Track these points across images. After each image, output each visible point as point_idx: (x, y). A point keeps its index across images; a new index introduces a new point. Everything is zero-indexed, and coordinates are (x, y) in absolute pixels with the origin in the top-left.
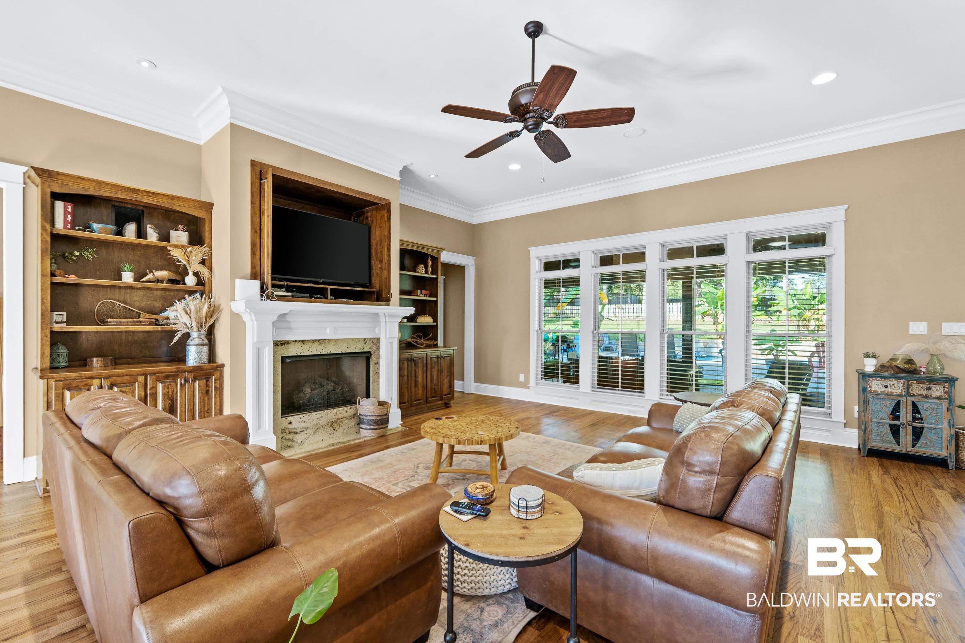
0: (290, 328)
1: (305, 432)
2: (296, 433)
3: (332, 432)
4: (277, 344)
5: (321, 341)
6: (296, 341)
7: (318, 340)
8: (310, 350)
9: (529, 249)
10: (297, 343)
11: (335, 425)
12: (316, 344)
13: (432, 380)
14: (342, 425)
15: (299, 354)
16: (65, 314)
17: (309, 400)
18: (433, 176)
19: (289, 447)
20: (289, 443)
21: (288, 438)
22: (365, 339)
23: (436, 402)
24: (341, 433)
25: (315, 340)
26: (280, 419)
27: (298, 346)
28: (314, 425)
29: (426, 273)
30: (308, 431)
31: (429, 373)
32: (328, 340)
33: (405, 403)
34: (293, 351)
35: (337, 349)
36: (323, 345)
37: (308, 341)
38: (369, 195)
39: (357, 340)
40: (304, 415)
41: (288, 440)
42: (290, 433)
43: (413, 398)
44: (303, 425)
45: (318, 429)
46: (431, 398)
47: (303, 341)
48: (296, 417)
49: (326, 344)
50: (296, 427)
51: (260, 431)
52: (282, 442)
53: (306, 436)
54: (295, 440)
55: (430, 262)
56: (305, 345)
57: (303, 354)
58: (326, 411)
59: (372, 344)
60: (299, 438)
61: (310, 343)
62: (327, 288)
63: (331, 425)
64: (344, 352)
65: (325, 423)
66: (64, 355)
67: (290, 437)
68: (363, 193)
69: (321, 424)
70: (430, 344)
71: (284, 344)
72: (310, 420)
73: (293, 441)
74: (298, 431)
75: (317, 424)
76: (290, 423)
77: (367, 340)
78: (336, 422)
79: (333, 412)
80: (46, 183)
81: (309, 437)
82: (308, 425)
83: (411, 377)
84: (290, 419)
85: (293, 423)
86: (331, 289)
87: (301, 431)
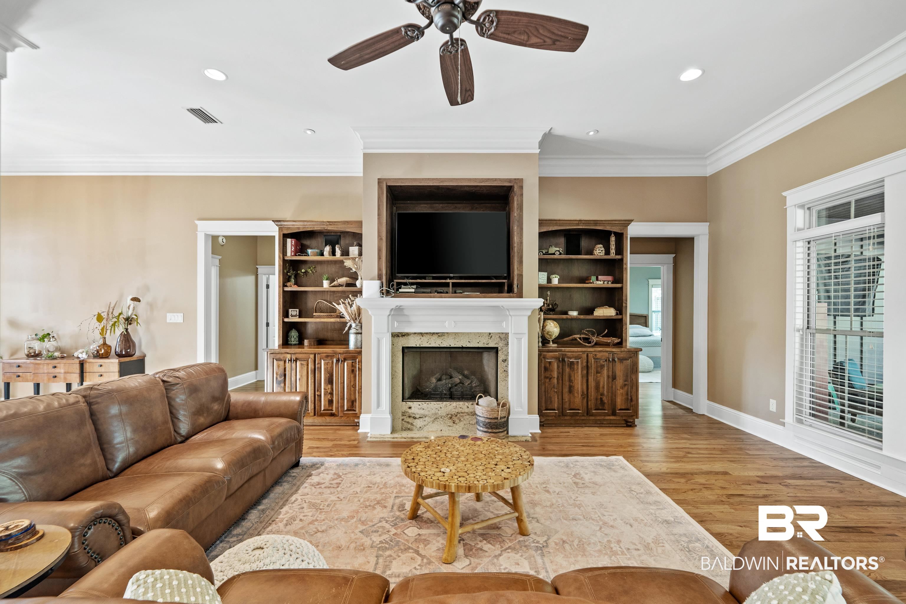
0: (409, 322)
1: (424, 419)
2: (415, 418)
3: (451, 424)
4: (395, 335)
5: (439, 334)
6: (415, 333)
7: (437, 333)
8: (429, 343)
9: (784, 194)
10: (416, 335)
11: (454, 418)
12: (435, 337)
13: (597, 387)
14: (462, 419)
15: (418, 346)
16: (298, 310)
17: (436, 388)
18: (591, 133)
19: (409, 429)
20: (409, 426)
21: (408, 421)
22: (490, 334)
23: (605, 416)
24: (461, 428)
25: (434, 333)
26: (401, 403)
27: (418, 337)
28: (433, 414)
29: (607, 252)
30: (427, 418)
31: (591, 379)
32: (447, 333)
33: (554, 410)
34: (413, 342)
35: (456, 343)
36: (443, 338)
37: (427, 333)
38: (496, 180)
39: (480, 335)
40: (423, 403)
41: (408, 422)
42: (410, 417)
43: (567, 406)
44: (422, 412)
45: (436, 418)
46: (595, 410)
47: (422, 334)
48: (415, 403)
49: (445, 337)
50: (415, 412)
51: (379, 409)
52: (402, 424)
53: (425, 423)
54: (414, 424)
55: (613, 239)
56: (424, 338)
57: (421, 346)
58: (445, 403)
59: (499, 339)
60: (418, 423)
61: (428, 336)
62: (449, 283)
63: (451, 418)
64: (464, 346)
65: (444, 415)
66: (295, 337)
67: (410, 420)
68: (489, 179)
69: (440, 414)
70: (607, 342)
71: (404, 336)
72: (429, 409)
73: (412, 424)
74: (417, 416)
75: (436, 414)
76: (410, 408)
77: (492, 335)
78: (456, 416)
79: (453, 405)
80: (280, 229)
81: (427, 425)
82: (426, 413)
83: (562, 380)
84: (410, 404)
85: (413, 408)
86: (452, 283)
87: (420, 418)
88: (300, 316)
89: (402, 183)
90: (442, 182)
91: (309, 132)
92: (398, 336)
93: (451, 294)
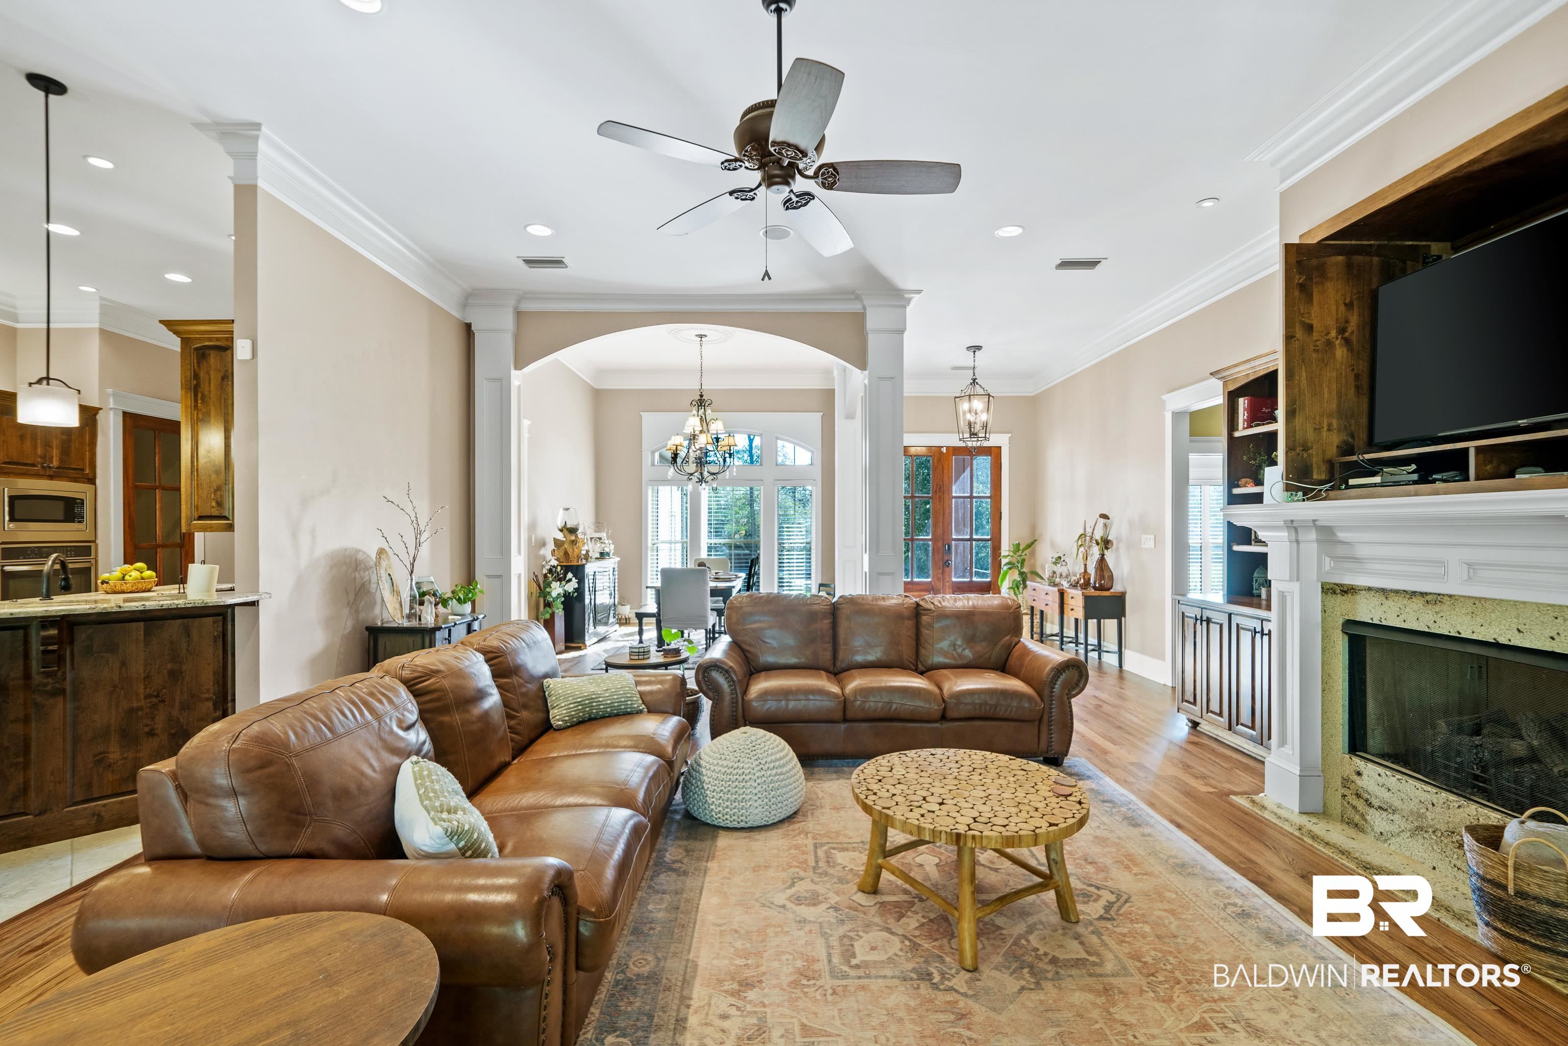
1: (1391, 817)
2: (1370, 805)
4: (1331, 590)
5: (1429, 598)
6: (1370, 589)
7: (1423, 594)
8: (1402, 617)
10: (1372, 593)
12: (1418, 603)
15: (1376, 621)
19: (1356, 825)
20: (1357, 818)
21: (1354, 803)
25: (1414, 593)
26: (1341, 753)
27: (1376, 600)
28: (1412, 812)
30: (1397, 816)
32: (1450, 596)
34: (1369, 611)
35: (1476, 629)
36: (1437, 608)
37: (1397, 592)
40: (1390, 772)
41: (1354, 807)
42: (1358, 796)
44: (1386, 795)
45: (1420, 828)
47: (1384, 592)
48: (1370, 765)
49: (1445, 607)
50: (1370, 790)
52: (1342, 806)
53: (1394, 828)
54: (1368, 818)
56: (1390, 603)
57: (1384, 623)
58: (1444, 794)
60: (1378, 820)
61: (1402, 601)
62: (1466, 450)
64: (1502, 641)
65: (1443, 828)
66: (1259, 580)
67: (1360, 805)
69: (1431, 822)
71: (1347, 592)
72: (1403, 796)
73: (1362, 815)
74: (1375, 802)
75: (1420, 816)
76: (1359, 774)
79: (1467, 810)
80: (1225, 384)
81: (1398, 835)
82: (1397, 803)
84: (1358, 763)
85: (1365, 777)
86: (1479, 449)
87: (1380, 808)
90: (1438, 167)
91: (1207, 204)
92: (1334, 593)
93: (1472, 483)
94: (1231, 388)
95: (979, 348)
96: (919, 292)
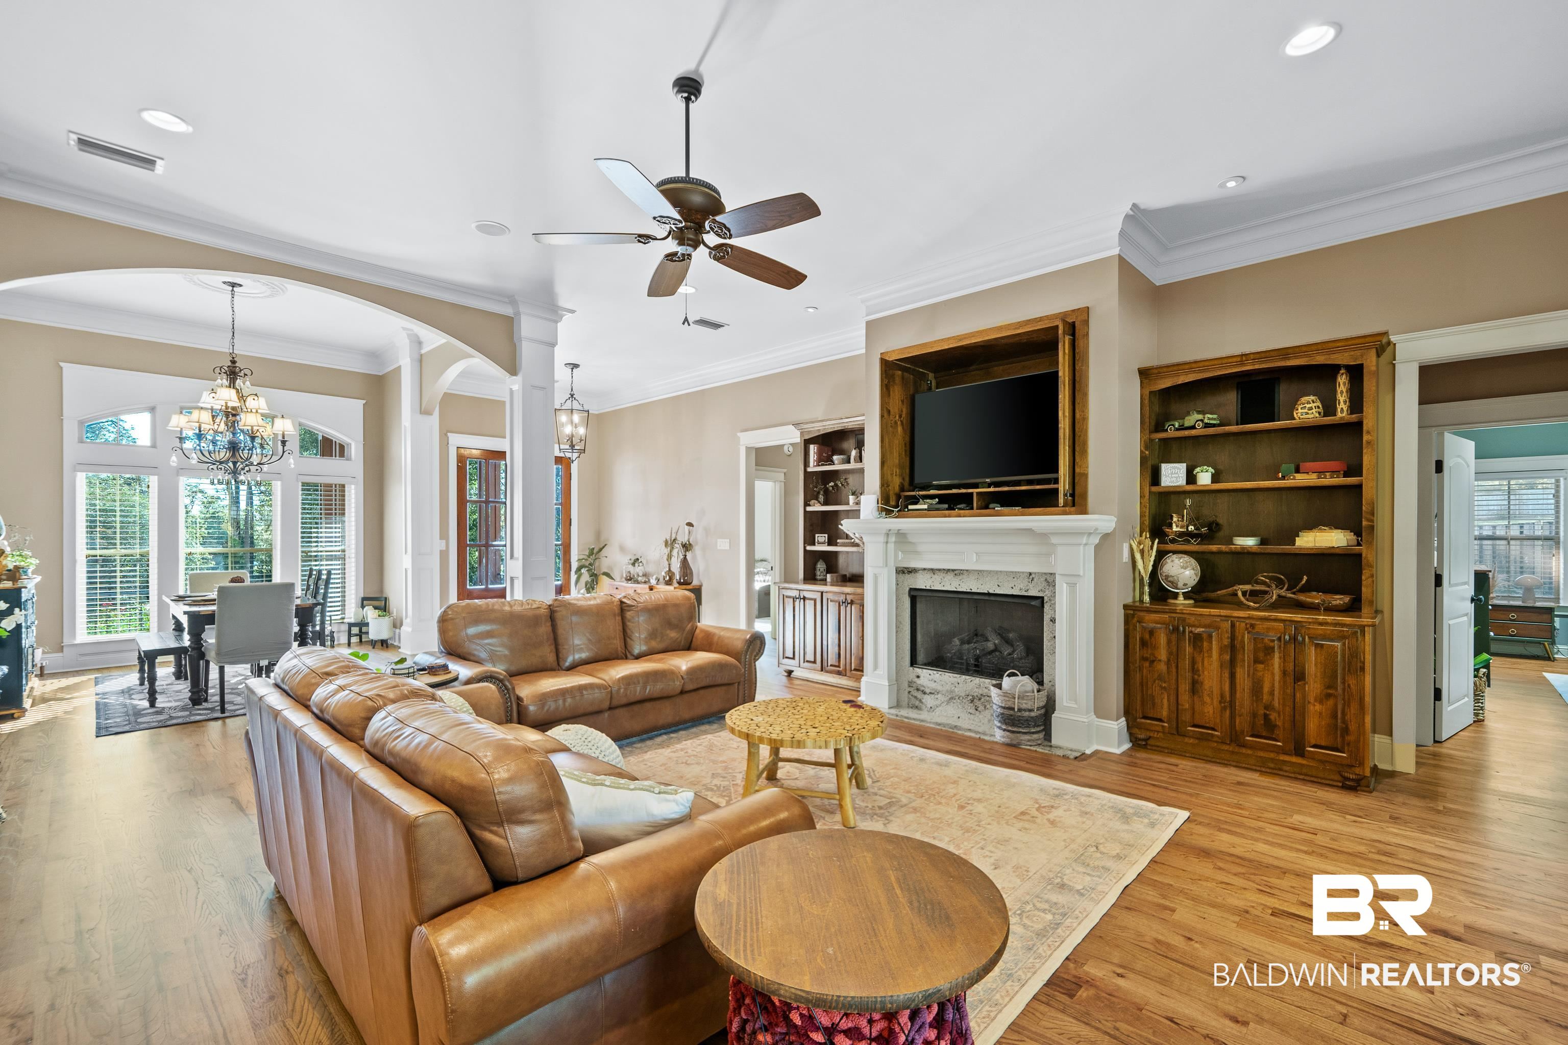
0: (917, 552)
1: (936, 696)
2: (925, 693)
3: (973, 711)
4: (903, 571)
5: (956, 572)
6: (925, 569)
7: (953, 570)
8: (942, 584)
10: (926, 571)
11: (977, 703)
12: (950, 576)
13: (1257, 690)
14: (988, 706)
15: (928, 588)
16: (826, 535)
17: (960, 655)
18: (1231, 184)
19: (917, 707)
20: (917, 703)
21: (915, 695)
22: (1030, 574)
23: (1278, 753)
24: (986, 720)
25: (949, 570)
26: (909, 668)
27: (928, 575)
28: (947, 691)
29: (1328, 411)
30: (939, 695)
31: (1242, 674)
32: (967, 570)
33: (1160, 720)
34: (923, 582)
35: (980, 586)
36: (961, 577)
37: (939, 570)
39: (1015, 575)
40: (935, 672)
41: (916, 697)
42: (918, 690)
43: (1186, 717)
44: (933, 685)
45: (952, 698)
46: (1252, 736)
47: (933, 571)
48: (924, 670)
49: (964, 576)
50: (924, 684)
51: (875, 672)
52: (909, 698)
53: (938, 702)
54: (923, 701)
55: (1342, 381)
56: (936, 576)
57: (933, 588)
58: (964, 677)
59: (1044, 584)
60: (929, 701)
61: (942, 575)
62: (972, 493)
63: (972, 701)
64: (991, 591)
65: (963, 695)
66: (822, 570)
67: (919, 695)
69: (957, 693)
71: (911, 572)
72: (943, 683)
73: (920, 701)
74: (928, 691)
75: (952, 692)
76: (918, 677)
77: (1033, 575)
78: (980, 699)
79: (975, 682)
80: (802, 434)
81: (940, 705)
82: (939, 688)
83: (1177, 667)
84: (918, 671)
85: (922, 678)
86: (978, 493)
87: (930, 693)
88: (830, 544)
89: (909, 353)
91: (811, 310)
92: (904, 573)
93: (975, 511)
94: (807, 437)
95: (576, 366)
96: (573, 312)
